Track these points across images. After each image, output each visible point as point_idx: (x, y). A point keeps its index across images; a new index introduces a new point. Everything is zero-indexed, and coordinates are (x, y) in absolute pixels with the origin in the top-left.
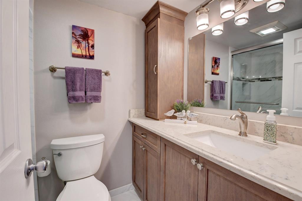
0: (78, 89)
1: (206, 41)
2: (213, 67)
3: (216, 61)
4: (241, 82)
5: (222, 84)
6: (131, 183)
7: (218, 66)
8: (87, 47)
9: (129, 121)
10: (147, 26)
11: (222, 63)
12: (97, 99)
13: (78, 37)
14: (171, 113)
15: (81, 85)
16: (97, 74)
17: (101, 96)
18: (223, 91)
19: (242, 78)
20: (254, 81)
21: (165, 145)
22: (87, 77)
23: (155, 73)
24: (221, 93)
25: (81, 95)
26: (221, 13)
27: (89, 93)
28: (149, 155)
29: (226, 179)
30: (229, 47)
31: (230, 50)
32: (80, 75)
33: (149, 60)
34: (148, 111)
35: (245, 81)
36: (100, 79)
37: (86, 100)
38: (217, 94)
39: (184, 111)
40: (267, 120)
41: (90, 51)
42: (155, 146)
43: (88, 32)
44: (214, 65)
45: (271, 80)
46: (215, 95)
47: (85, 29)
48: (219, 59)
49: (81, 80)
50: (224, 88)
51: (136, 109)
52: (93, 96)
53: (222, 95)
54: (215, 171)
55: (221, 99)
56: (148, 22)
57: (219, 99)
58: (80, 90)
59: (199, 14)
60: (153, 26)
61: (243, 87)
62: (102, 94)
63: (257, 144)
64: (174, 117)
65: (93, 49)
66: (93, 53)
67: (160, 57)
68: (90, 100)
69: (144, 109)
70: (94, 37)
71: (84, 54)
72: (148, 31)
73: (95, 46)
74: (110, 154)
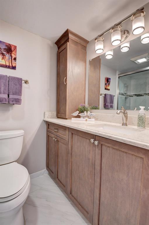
0: (2, 91)
1: (101, 65)
2: (106, 84)
3: (108, 80)
4: (124, 97)
5: (112, 97)
6: (44, 169)
7: (109, 84)
8: (10, 59)
9: (44, 120)
10: (59, 48)
11: (112, 82)
12: (18, 101)
13: (3, 50)
14: (76, 113)
15: (5, 89)
16: (19, 81)
17: (21, 99)
18: (112, 102)
19: (125, 94)
20: (133, 96)
21: (72, 133)
22: (10, 83)
23: (65, 84)
24: (110, 103)
25: (5, 97)
26: (112, 41)
27: (11, 96)
28: (60, 144)
29: (114, 148)
30: (116, 71)
31: (118, 73)
32: (4, 81)
33: (60, 74)
34: (59, 113)
35: (127, 96)
36: (21, 85)
37: (8, 101)
38: (108, 104)
39: (86, 112)
40: (139, 114)
41: (12, 62)
42: (64, 136)
43: (11, 47)
44: (106, 82)
45: (143, 96)
46: (107, 104)
47: (9, 44)
48: (110, 79)
49: (5, 85)
50: (113, 99)
51: (50, 112)
52: (15, 98)
53: (111, 104)
54: (106, 144)
55: (111, 107)
56: (60, 45)
57: (110, 107)
58: (4, 93)
59: (97, 42)
60: (63, 48)
61: (125, 100)
62: (22, 97)
63: (134, 129)
64: (78, 117)
65: (15, 61)
66: (15, 64)
67: (69, 72)
68: (13, 101)
69: (56, 112)
70: (16, 52)
71: (8, 64)
72: (59, 52)
73: (17, 59)
74: (28, 146)
